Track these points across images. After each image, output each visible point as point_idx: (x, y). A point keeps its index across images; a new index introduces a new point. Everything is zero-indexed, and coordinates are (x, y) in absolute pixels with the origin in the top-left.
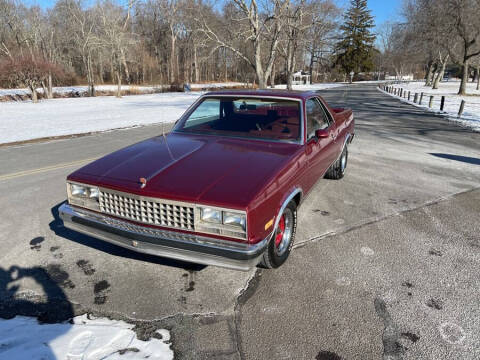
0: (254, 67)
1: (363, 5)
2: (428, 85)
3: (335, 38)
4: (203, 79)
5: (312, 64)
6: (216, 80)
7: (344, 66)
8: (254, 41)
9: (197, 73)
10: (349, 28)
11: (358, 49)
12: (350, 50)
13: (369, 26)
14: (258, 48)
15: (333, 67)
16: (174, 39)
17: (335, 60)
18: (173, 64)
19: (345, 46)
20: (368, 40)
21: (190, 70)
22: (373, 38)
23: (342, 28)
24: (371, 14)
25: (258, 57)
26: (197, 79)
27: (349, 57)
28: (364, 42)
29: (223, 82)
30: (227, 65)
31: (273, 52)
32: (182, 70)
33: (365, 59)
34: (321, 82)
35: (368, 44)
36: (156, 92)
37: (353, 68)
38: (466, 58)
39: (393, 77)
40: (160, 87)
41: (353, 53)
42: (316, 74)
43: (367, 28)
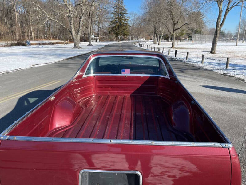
0: (71, 32)
1: (122, 2)
2: (155, 43)
3: (109, 18)
4: (37, 38)
5: (98, 31)
6: (45, 39)
7: (115, 33)
8: (69, 17)
9: (33, 34)
10: (116, 13)
11: (121, 24)
12: (117, 25)
13: (125, 13)
14: (73, 21)
15: (110, 33)
16: (17, 14)
17: (110, 30)
18: (17, 29)
19: (115, 23)
20: (125, 20)
21: (28, 33)
22: (127, 20)
23: (112, 13)
24: (125, 8)
25: (72, 27)
26: (33, 38)
27: (117, 29)
28: (123, 21)
29: (49, 40)
30: (51, 31)
31: (81, 24)
32: (23, 32)
33: (124, 30)
34: (103, 41)
35: (125, 22)
36: (8, 46)
37: (119, 34)
38: (174, 30)
39: (136, 39)
40: (9, 43)
41: (118, 27)
42: (101, 36)
43: (124, 14)
